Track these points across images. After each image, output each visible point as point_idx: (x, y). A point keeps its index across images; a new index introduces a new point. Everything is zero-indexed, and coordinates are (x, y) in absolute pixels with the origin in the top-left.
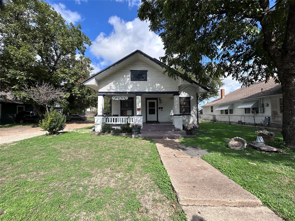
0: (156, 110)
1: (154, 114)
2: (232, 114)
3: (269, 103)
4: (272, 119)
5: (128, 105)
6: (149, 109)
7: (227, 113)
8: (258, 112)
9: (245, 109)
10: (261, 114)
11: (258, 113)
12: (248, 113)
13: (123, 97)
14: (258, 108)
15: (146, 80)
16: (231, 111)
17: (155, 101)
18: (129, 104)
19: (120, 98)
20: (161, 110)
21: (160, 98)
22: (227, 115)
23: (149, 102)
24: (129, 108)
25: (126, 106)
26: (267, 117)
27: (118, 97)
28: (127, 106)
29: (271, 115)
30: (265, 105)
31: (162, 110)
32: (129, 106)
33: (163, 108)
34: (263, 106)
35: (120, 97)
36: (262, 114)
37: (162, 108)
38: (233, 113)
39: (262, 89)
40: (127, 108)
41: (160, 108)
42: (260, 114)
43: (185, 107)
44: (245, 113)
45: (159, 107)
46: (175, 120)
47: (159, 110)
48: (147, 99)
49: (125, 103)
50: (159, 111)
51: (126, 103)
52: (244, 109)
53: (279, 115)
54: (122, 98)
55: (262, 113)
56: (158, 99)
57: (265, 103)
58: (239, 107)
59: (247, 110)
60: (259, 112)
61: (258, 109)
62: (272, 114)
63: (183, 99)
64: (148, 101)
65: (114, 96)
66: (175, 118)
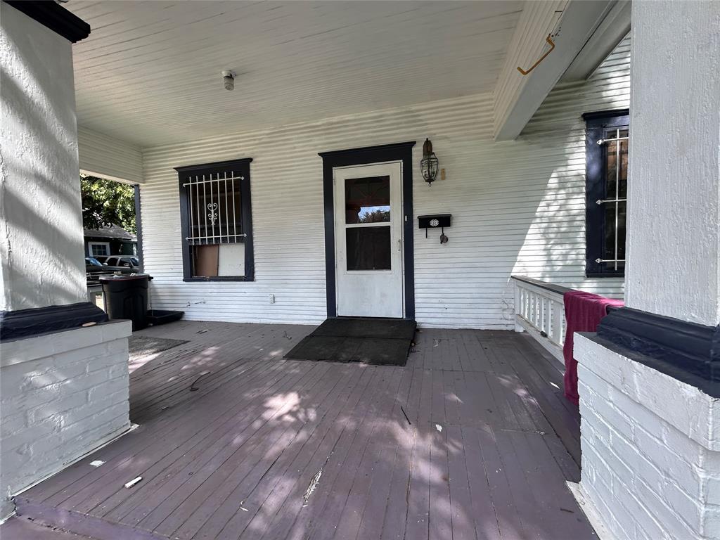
0: (396, 237)
1: (385, 264)
5: (216, 212)
6: (348, 230)
17: (393, 170)
18: (222, 206)
20: (435, 234)
21: (428, 144)
23: (348, 182)
24: (224, 233)
25: (210, 222)
28: (213, 217)
31: (444, 239)
33: (454, 221)
37: (445, 221)
40: (217, 228)
41: (425, 222)
45: (419, 210)
47: (418, 234)
48: (332, 160)
49: (202, 200)
50: (424, 243)
51: (209, 202)
56: (417, 154)
64: (342, 175)
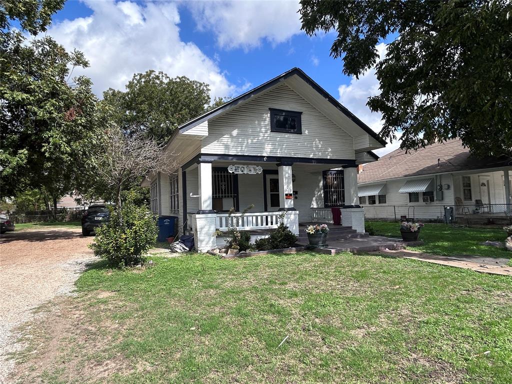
2: (383, 203)
3: (450, 184)
4: (457, 210)
5: (225, 185)
6: (271, 194)
7: (374, 202)
8: (433, 199)
9: (410, 193)
10: (438, 202)
11: (433, 201)
12: (415, 201)
13: (251, 167)
14: (433, 192)
15: (299, 132)
16: (382, 199)
18: (228, 184)
19: (246, 169)
22: (375, 205)
23: (271, 180)
24: (228, 193)
25: (222, 189)
26: (448, 208)
27: (241, 166)
28: (223, 187)
29: (453, 204)
30: (445, 187)
31: (296, 198)
32: (228, 187)
33: (298, 192)
34: (442, 189)
35: (245, 166)
36: (440, 202)
37: (296, 192)
38: (385, 202)
39: (439, 159)
40: (225, 192)
42: (436, 203)
43: (336, 191)
44: (410, 202)
46: (353, 216)
48: (266, 172)
49: (218, 181)
51: (222, 181)
52: (408, 194)
53: (464, 204)
54: (250, 170)
55: (440, 200)
57: (444, 183)
58: (402, 190)
59: (413, 197)
60: (435, 199)
61: (433, 194)
62: (456, 202)
63: (333, 175)
64: (268, 177)
65: (233, 164)
66: (352, 213)
